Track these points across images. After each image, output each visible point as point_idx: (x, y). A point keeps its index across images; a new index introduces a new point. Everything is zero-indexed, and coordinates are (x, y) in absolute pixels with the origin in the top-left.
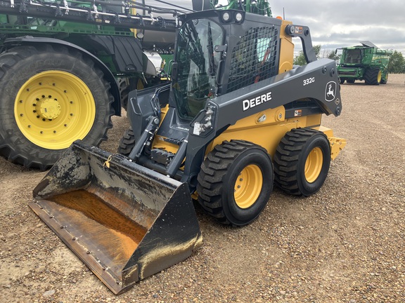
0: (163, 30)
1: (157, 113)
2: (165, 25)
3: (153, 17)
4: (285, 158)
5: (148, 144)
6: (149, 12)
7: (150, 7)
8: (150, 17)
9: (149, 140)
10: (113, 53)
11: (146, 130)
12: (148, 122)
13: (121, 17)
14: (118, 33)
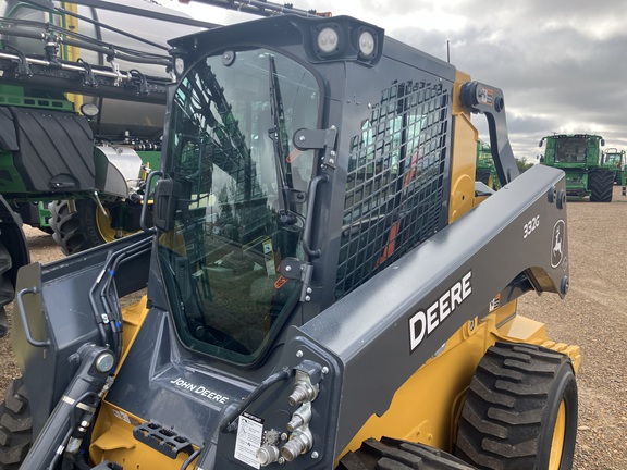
0: (144, 98)
1: (110, 332)
2: (148, 88)
3: (119, 69)
4: (495, 447)
5: (74, 445)
6: (110, 58)
7: (110, 46)
8: (111, 70)
9: (75, 434)
10: (14, 147)
11: (68, 400)
12: (77, 367)
13: (34, 64)
14: (33, 102)
